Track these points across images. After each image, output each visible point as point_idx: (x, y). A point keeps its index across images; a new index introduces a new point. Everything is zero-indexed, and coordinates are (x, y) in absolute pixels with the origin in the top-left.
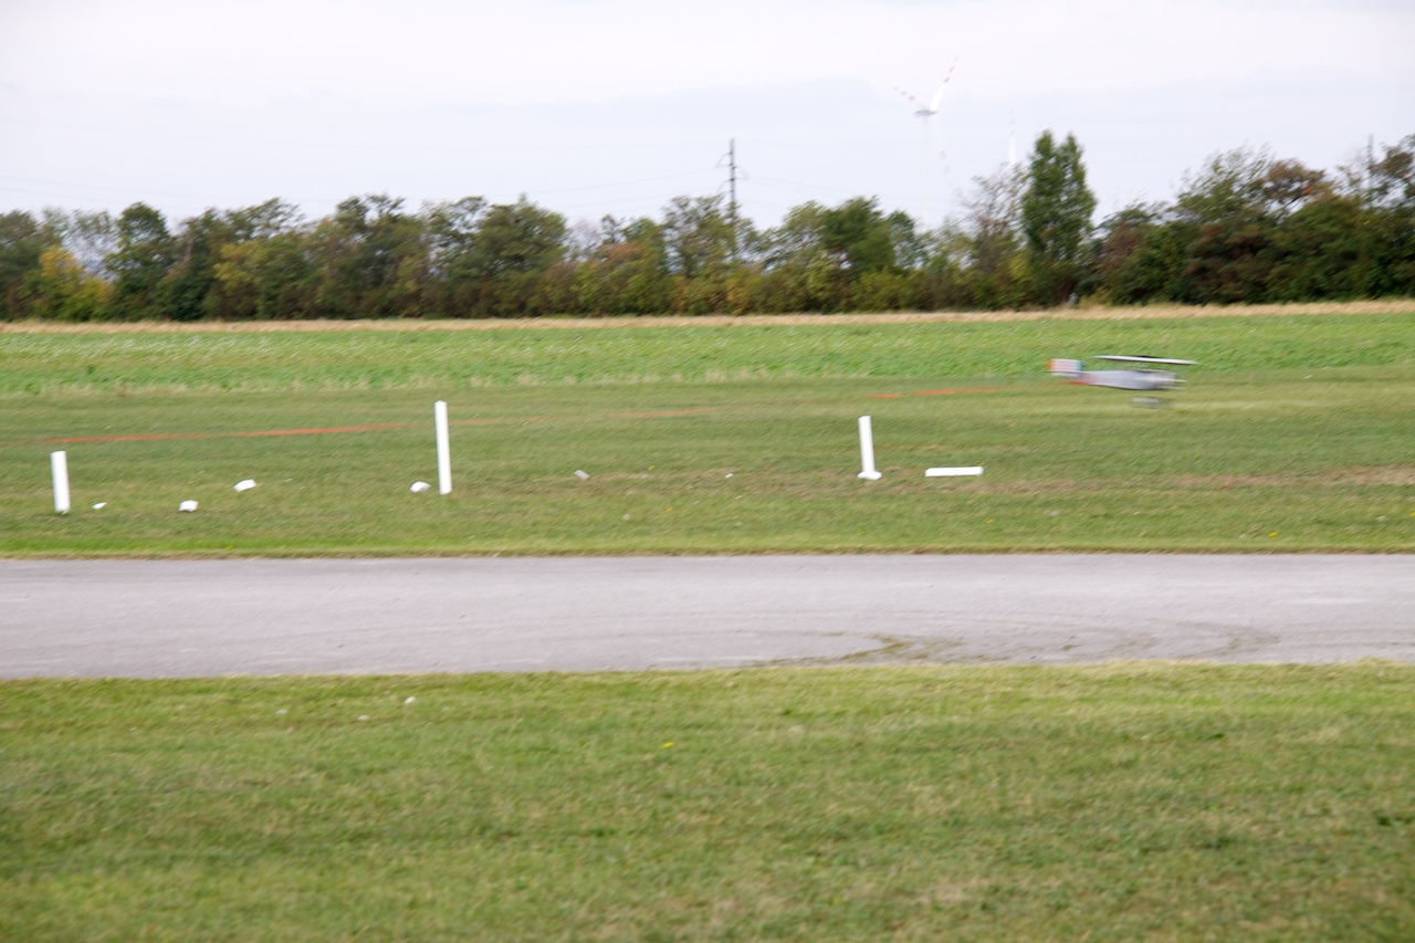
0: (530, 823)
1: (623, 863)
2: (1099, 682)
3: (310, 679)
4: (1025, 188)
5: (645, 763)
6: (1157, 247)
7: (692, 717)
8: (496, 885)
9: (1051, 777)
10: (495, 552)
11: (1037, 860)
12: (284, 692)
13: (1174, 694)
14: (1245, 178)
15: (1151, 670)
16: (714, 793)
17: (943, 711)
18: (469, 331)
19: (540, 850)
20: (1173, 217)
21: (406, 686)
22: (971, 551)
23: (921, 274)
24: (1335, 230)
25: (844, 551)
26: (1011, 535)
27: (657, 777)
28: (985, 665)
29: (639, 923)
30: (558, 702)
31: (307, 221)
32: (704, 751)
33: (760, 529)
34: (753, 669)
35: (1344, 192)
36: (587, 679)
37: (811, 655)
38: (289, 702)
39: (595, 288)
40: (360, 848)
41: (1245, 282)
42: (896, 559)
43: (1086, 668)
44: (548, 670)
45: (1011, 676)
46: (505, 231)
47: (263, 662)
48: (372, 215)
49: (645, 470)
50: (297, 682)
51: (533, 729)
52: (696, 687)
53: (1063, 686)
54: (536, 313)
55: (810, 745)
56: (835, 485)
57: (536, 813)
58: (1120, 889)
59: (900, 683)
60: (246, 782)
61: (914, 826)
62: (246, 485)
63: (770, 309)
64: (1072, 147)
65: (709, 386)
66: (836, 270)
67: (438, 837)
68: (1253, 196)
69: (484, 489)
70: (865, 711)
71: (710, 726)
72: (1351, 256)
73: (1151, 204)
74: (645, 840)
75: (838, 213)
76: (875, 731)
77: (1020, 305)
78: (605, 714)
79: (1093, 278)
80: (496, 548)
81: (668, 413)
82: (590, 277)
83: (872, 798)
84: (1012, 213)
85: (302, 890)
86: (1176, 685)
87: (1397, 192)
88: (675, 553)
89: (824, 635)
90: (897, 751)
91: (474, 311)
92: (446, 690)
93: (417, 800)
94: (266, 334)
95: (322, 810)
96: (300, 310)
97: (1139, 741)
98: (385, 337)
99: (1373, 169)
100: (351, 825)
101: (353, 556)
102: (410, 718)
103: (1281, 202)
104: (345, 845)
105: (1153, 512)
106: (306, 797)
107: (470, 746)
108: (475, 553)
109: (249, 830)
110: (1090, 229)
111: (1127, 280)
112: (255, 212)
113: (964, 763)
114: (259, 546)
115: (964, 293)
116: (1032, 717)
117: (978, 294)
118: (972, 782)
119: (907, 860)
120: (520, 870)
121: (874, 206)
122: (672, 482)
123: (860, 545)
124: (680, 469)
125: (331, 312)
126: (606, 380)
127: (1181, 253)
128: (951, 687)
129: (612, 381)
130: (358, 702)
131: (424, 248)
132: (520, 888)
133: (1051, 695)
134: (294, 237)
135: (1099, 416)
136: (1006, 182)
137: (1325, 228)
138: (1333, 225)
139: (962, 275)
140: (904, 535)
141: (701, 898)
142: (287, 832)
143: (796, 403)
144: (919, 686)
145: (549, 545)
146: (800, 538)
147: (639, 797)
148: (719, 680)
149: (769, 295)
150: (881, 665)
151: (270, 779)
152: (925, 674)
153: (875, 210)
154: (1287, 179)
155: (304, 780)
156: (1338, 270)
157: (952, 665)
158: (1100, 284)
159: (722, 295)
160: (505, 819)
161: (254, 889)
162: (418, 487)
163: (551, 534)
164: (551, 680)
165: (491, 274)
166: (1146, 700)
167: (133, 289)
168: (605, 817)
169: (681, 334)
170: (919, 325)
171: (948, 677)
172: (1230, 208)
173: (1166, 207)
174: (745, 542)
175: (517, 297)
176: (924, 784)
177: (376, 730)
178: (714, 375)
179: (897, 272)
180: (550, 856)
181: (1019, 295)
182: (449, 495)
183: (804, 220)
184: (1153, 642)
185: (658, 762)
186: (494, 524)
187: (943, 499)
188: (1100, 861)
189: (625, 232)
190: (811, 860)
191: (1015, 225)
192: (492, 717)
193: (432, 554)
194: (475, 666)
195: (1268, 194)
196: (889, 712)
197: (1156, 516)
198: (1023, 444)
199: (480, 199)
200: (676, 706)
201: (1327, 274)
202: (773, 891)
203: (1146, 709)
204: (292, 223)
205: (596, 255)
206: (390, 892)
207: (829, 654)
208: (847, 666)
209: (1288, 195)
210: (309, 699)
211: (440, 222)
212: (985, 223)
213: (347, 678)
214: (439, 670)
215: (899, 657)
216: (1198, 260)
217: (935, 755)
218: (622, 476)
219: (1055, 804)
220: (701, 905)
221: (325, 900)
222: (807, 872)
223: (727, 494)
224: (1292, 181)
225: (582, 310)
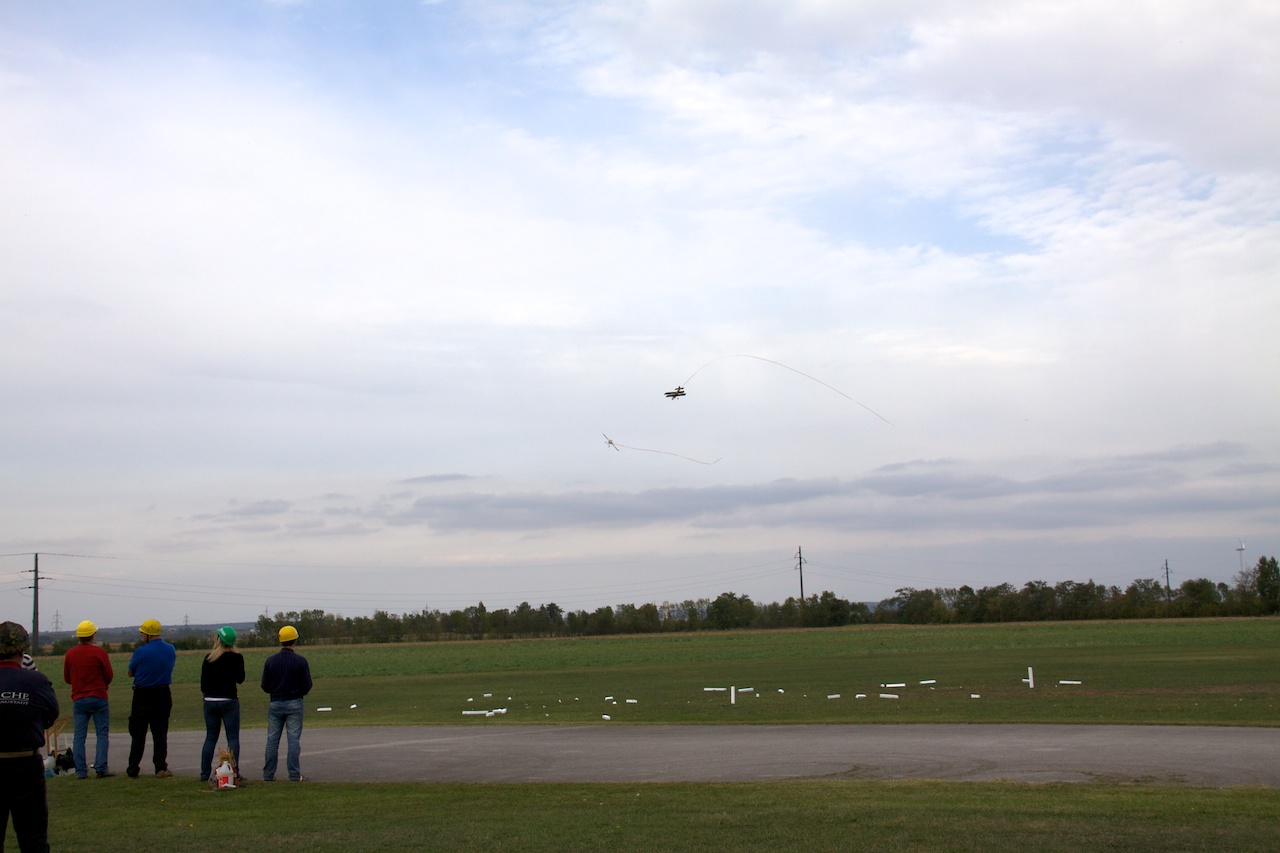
4: (1258, 575)
18: (1069, 624)
23: (1222, 604)
31: (1016, 589)
39: (1112, 610)
46: (1081, 591)
48: (1037, 587)
54: (1091, 618)
63: (1170, 616)
64: (1273, 560)
66: (1192, 603)
77: (1259, 615)
84: (1253, 583)
91: (1071, 618)
94: (1004, 626)
96: (1014, 619)
98: (1042, 627)
112: (999, 587)
115: (1239, 610)
117: (1244, 611)
125: (1024, 619)
131: (1054, 597)
134: (1013, 594)
136: (1250, 573)
139: (1239, 604)
149: (1170, 612)
159: (1154, 612)
165: (1076, 605)
167: (962, 613)
169: (1140, 624)
175: (1085, 613)
179: (1215, 603)
181: (1258, 611)
191: (1255, 587)
204: (1012, 590)
211: (1062, 588)
212: (1244, 586)
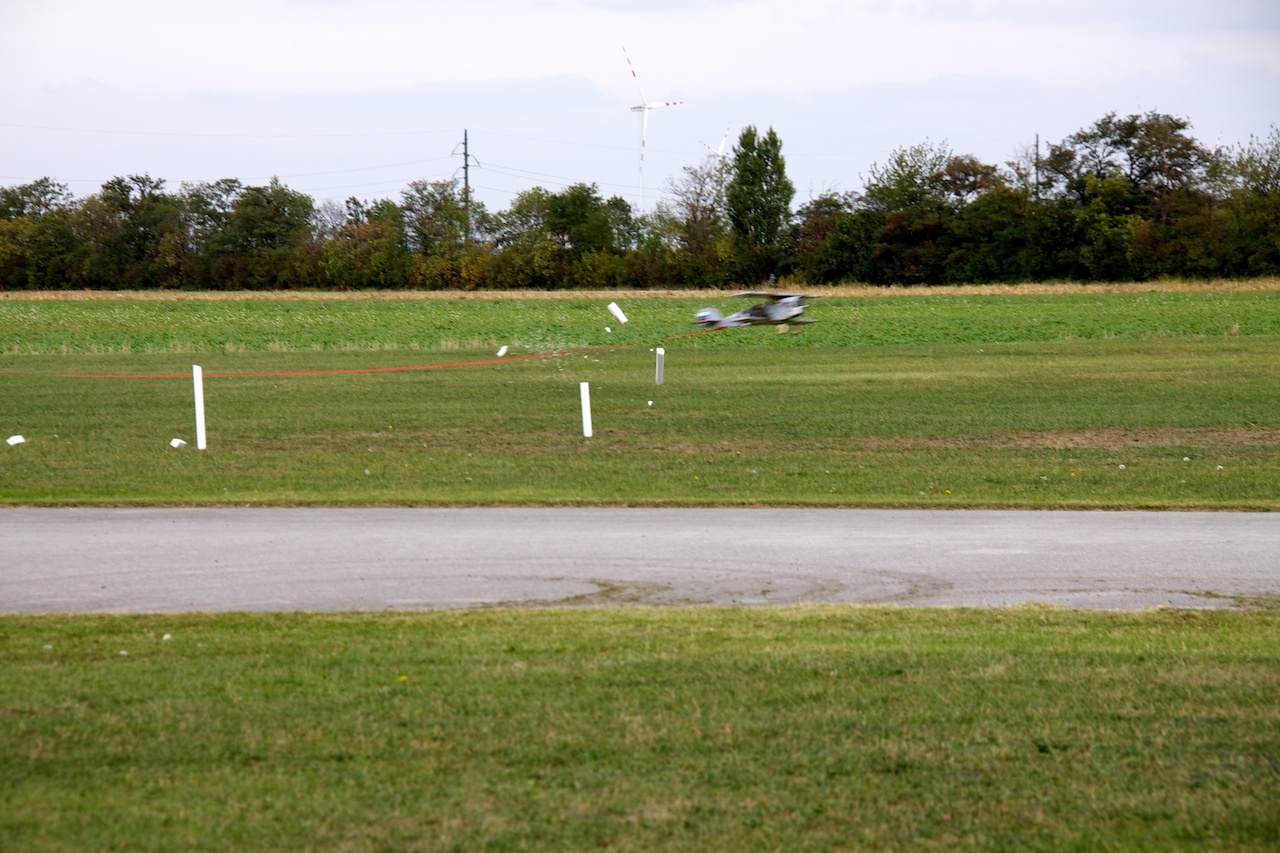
0: (276, 749)
1: (360, 785)
2: (793, 624)
3: (74, 617)
4: (730, 179)
5: (382, 695)
6: (848, 234)
7: (425, 653)
8: (244, 805)
9: (749, 709)
10: (246, 503)
11: (735, 783)
12: (51, 629)
13: (859, 634)
14: (926, 172)
15: (838, 613)
16: (445, 721)
17: (653, 648)
18: (222, 301)
19: (285, 773)
20: (862, 206)
21: (163, 623)
22: (679, 505)
23: (636, 255)
24: (1006, 220)
25: (564, 504)
26: (715, 490)
27: (392, 707)
28: (691, 607)
29: (375, 840)
30: (303, 640)
31: (74, 199)
32: (436, 684)
33: (489, 483)
34: (481, 610)
35: (1015, 185)
36: (330, 619)
37: (533, 598)
38: (55, 638)
39: (340, 263)
40: (119, 771)
41: (926, 265)
42: (611, 511)
43: (780, 610)
44: (293, 610)
45: (714, 617)
46: (259, 210)
47: (32, 602)
48: (135, 194)
49: (386, 429)
50: (63, 620)
51: (280, 664)
52: (429, 627)
53: (761, 626)
54: (285, 286)
55: (532, 679)
56: (557, 444)
57: (282, 740)
58: (809, 810)
59: (615, 623)
60: (14, 711)
61: (626, 752)
62: (15, 440)
63: (500, 285)
64: (773, 141)
65: (444, 354)
66: (559, 250)
67: (192, 761)
68: (932, 188)
69: (237, 445)
70: (583, 649)
71: (442, 661)
72: (1019, 243)
73: (842, 194)
74: (381, 764)
75: (563, 198)
76: (591, 667)
77: (725, 284)
78: (346, 649)
79: (791, 260)
80: (248, 498)
81: (406, 378)
82: (336, 254)
83: (587, 727)
84: (718, 201)
85: (64, 810)
86: (860, 626)
87: (1060, 186)
88: (411, 504)
89: (545, 580)
90: (610, 685)
91: (229, 283)
92: (200, 628)
93: (172, 728)
94: (37, 302)
95: (85, 736)
96: (67, 281)
97: (828, 676)
98: (147, 307)
99: (1039, 165)
100: (111, 750)
101: (115, 506)
102: (167, 654)
103: (958, 194)
104: (106, 768)
105: (842, 471)
106: (70, 725)
107: (222, 679)
108: (228, 504)
109: (16, 755)
110: (788, 215)
111: (821, 262)
112: (26, 191)
113: (672, 695)
114: (27, 496)
115: (674, 273)
116: (732, 655)
117: (688, 273)
118: (678, 713)
119: (618, 782)
120: (266, 791)
121: (595, 192)
122: (408, 441)
123: (579, 499)
124: (416, 428)
125: (96, 284)
126: (350, 347)
127: (869, 238)
128: (660, 627)
129: (356, 348)
130: (118, 639)
131: (183, 226)
132: (266, 807)
133: (750, 635)
134: (62, 212)
135: (794, 384)
136: (713, 172)
137: (997, 217)
138: (1003, 215)
139: (673, 256)
140: (619, 490)
141: (432, 817)
142: (51, 756)
143: (522, 370)
144: (631, 626)
145: (295, 496)
146: (525, 492)
147: (375, 725)
148: (450, 620)
149: (499, 272)
150: (597, 607)
151: (36, 708)
152: (637, 615)
153: (595, 195)
154: (964, 173)
155: (68, 709)
156: (1007, 256)
157: (662, 607)
158: (796, 265)
159: (456, 272)
160: (253, 745)
161: (20, 808)
162: (176, 443)
163: (298, 487)
164: (298, 619)
165: (244, 249)
166: (834, 639)
168: (345, 744)
169: (419, 306)
170: (634, 301)
171: (657, 618)
172: (913, 198)
173: (857, 197)
174: (476, 495)
175: (268, 272)
176: (635, 714)
177: (135, 665)
178: (448, 344)
179: (614, 252)
180: (293, 779)
181: (723, 275)
182: (204, 451)
183: (532, 204)
184: (842, 587)
185: (393, 693)
186: (246, 477)
187: (654, 458)
188: (790, 784)
189: (368, 213)
190: (531, 782)
191: (721, 211)
192: (240, 653)
193: (188, 504)
194: (228, 606)
195: (946, 186)
196: (603, 650)
197: (846, 475)
198: (728, 408)
199: (235, 181)
200: (411, 643)
201: (998, 259)
202: (497, 811)
203: (835, 647)
204: (61, 200)
205: (341, 234)
206: (146, 811)
207: (551, 597)
208: (566, 608)
209: (964, 187)
210: (75, 635)
211: (198, 201)
212: (693, 209)
213: (110, 616)
214: (194, 610)
215: (613, 600)
216: (885, 244)
217: (645, 688)
218: (364, 434)
219: (752, 733)
220: (431, 823)
221: (85, 819)
222: (528, 794)
223: (459, 452)
224: (967, 174)
225: (328, 284)
